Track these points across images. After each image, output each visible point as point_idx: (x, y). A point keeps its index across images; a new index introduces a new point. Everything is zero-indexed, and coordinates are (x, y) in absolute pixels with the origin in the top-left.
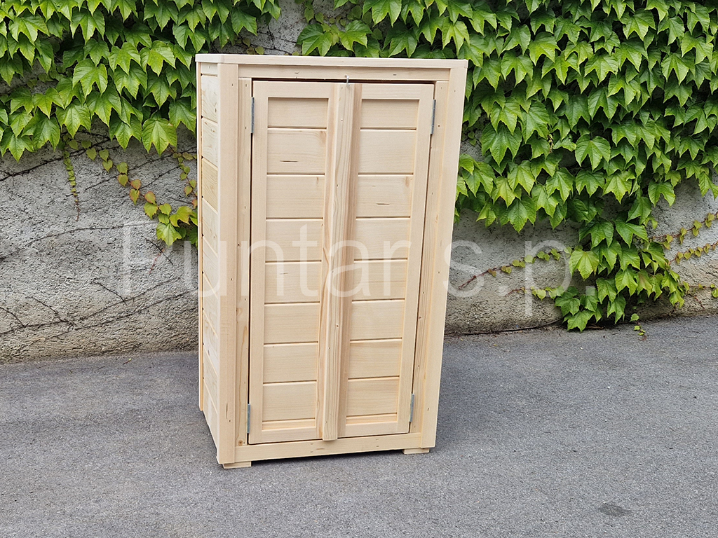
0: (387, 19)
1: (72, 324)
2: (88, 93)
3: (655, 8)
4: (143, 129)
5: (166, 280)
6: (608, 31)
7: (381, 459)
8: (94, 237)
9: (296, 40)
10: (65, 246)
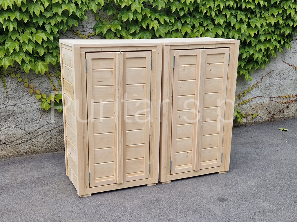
0: (128, 20)
1: (7, 144)
2: (12, 52)
3: (225, 14)
4: (35, 65)
5: (46, 124)
6: (209, 22)
7: (139, 188)
8: (15, 109)
9: (93, 28)
10: (3, 113)
